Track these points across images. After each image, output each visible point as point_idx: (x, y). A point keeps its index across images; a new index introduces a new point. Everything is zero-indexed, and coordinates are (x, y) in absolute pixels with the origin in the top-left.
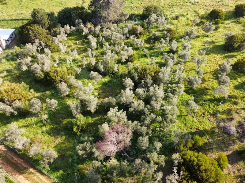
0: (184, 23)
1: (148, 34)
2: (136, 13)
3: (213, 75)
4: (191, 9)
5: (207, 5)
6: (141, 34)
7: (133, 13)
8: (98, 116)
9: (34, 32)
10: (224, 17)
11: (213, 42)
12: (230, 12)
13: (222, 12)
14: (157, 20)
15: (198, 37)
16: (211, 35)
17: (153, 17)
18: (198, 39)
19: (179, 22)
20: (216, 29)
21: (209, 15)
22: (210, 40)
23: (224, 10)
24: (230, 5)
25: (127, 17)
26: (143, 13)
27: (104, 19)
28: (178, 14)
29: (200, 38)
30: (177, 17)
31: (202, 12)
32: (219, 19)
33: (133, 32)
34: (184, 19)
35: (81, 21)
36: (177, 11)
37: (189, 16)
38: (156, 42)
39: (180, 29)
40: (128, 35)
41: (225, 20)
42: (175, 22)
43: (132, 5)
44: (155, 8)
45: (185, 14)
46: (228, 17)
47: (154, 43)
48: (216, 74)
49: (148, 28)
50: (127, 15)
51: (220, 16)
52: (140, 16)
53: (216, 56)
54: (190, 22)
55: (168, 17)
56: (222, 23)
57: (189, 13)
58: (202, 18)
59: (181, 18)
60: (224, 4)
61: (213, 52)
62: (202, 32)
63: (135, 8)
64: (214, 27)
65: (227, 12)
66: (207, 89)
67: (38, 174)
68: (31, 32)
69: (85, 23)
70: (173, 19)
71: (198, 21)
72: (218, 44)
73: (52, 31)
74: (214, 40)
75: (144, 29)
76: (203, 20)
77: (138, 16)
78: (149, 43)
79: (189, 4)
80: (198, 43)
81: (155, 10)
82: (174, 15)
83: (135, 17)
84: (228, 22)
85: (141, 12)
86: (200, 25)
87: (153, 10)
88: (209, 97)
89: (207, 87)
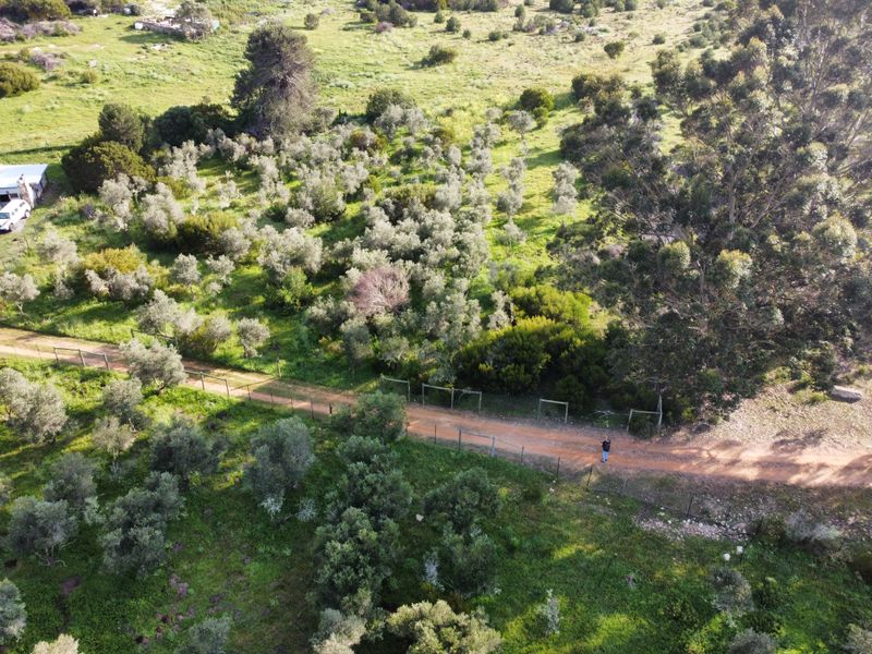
0: (467, 122)
1: (390, 148)
2: (349, 112)
3: (547, 197)
4: (477, 97)
5: (512, 86)
6: (374, 146)
7: (343, 112)
10: (552, 104)
11: (537, 149)
12: (563, 95)
13: (546, 93)
14: (405, 117)
15: (504, 143)
16: (531, 138)
17: (395, 111)
18: (504, 147)
19: (454, 120)
20: (539, 127)
21: (518, 103)
22: (530, 146)
23: (551, 92)
24: (562, 83)
25: (332, 119)
26: (369, 112)
27: (279, 125)
28: (449, 106)
29: (509, 146)
30: (449, 112)
31: (503, 99)
32: (541, 108)
33: (357, 142)
34: (466, 114)
35: (220, 131)
36: (446, 103)
37: (475, 108)
38: (414, 158)
39: (462, 134)
40: (346, 151)
41: (555, 109)
42: (447, 121)
44: (395, 94)
45: (466, 104)
46: (561, 103)
47: (408, 160)
48: (553, 196)
49: (388, 133)
50: (331, 113)
51: (543, 103)
52: (362, 115)
53: (547, 168)
54: (479, 119)
55: (428, 112)
56: (550, 116)
57: (475, 104)
58: (505, 109)
59: (456, 113)
60: (549, 81)
61: (541, 164)
62: (511, 135)
63: (344, 106)
64: (534, 124)
65: (557, 96)
66: (539, 218)
69: (231, 136)
70: (441, 115)
71: (497, 114)
72: (548, 151)
73: (153, 159)
74: (539, 146)
75: (380, 136)
76: (507, 112)
77: (355, 117)
78: (398, 163)
79: (469, 88)
80: (506, 155)
81: (397, 98)
82: (440, 109)
83: (349, 121)
84: (562, 112)
85: (362, 110)
86: (503, 124)
87: (391, 97)
88: (544, 228)
89: (538, 215)
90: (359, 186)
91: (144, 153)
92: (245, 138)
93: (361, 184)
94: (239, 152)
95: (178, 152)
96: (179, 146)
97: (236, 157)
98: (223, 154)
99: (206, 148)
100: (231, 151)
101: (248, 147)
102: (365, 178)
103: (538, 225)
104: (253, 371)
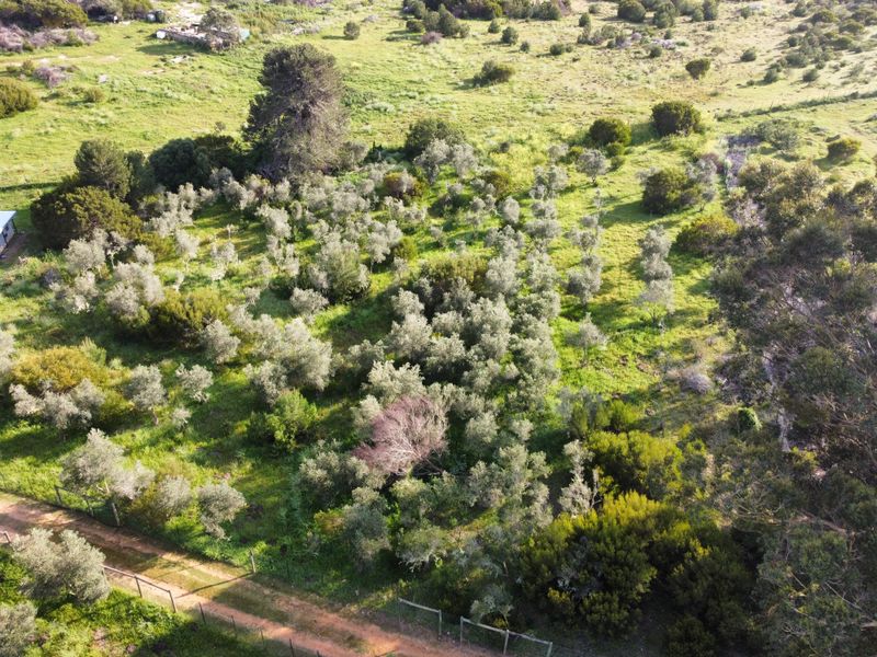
0: (526, 160)
1: (432, 194)
2: (385, 144)
3: (629, 271)
4: (538, 126)
5: (579, 113)
6: (412, 192)
7: (377, 146)
8: (337, 401)
9: (87, 210)
10: (629, 138)
11: (612, 199)
12: (641, 126)
13: (621, 124)
14: (450, 156)
15: (570, 189)
16: (605, 182)
17: (439, 148)
18: (571, 195)
19: (511, 157)
20: (615, 168)
21: (587, 135)
22: (604, 193)
23: (627, 122)
24: (638, 109)
25: (364, 155)
26: (407, 145)
27: (300, 163)
28: (504, 139)
29: (577, 192)
30: (504, 147)
31: (569, 130)
32: (616, 143)
33: (390, 188)
34: (524, 150)
35: (226, 171)
36: (501, 134)
37: (535, 142)
38: (460, 210)
39: (519, 176)
40: (376, 199)
41: (632, 144)
42: (501, 158)
43: (368, 128)
44: (440, 126)
45: (524, 137)
46: (640, 136)
47: (453, 212)
48: (637, 270)
49: (429, 176)
50: (363, 148)
51: (618, 136)
52: (400, 150)
53: (627, 227)
54: (540, 156)
55: (480, 146)
56: (626, 153)
57: (535, 135)
58: (572, 144)
59: (514, 148)
60: (623, 107)
61: (619, 220)
62: (579, 178)
63: (380, 134)
64: (607, 163)
65: (634, 127)
66: (620, 304)
67: (193, 563)
68: (78, 209)
69: (240, 178)
70: (495, 151)
71: (563, 151)
72: (626, 201)
73: (142, 206)
74: (614, 194)
75: (420, 180)
76: (575, 148)
77: (392, 151)
78: (441, 216)
79: (529, 114)
80: (575, 205)
81: (442, 131)
82: (494, 142)
83: (384, 156)
84: (641, 148)
85: (401, 143)
86: (569, 162)
87: (435, 129)
88: (628, 321)
89: (619, 299)
90: (389, 252)
91: (131, 200)
92: (255, 181)
93: (392, 249)
94: (247, 197)
95: (173, 199)
96: (175, 191)
97: (243, 205)
98: (229, 200)
99: (207, 193)
100: (237, 197)
101: (259, 192)
102: (397, 241)
103: (620, 316)
104: (217, 561)
